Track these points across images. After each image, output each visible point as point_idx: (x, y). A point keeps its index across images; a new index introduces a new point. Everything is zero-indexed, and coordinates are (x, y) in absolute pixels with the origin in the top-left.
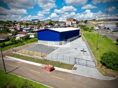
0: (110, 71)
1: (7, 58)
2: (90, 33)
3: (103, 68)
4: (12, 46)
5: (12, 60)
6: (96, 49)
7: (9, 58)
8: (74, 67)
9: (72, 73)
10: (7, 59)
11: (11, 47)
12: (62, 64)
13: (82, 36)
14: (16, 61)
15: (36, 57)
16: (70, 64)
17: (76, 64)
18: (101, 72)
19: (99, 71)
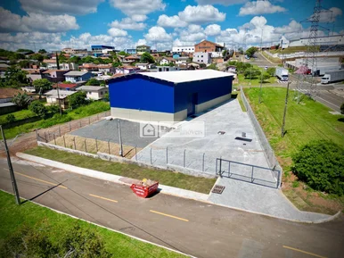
0: (320, 196)
1: (22, 159)
2: (264, 86)
3: (299, 189)
4: (34, 123)
5: (35, 165)
6: (280, 133)
8: (217, 187)
9: (210, 202)
10: (22, 162)
11: (32, 127)
12: (181, 176)
13: (241, 95)
14: (48, 167)
15: (106, 157)
16: (204, 175)
17: (222, 177)
18: (292, 199)
19: (288, 197)
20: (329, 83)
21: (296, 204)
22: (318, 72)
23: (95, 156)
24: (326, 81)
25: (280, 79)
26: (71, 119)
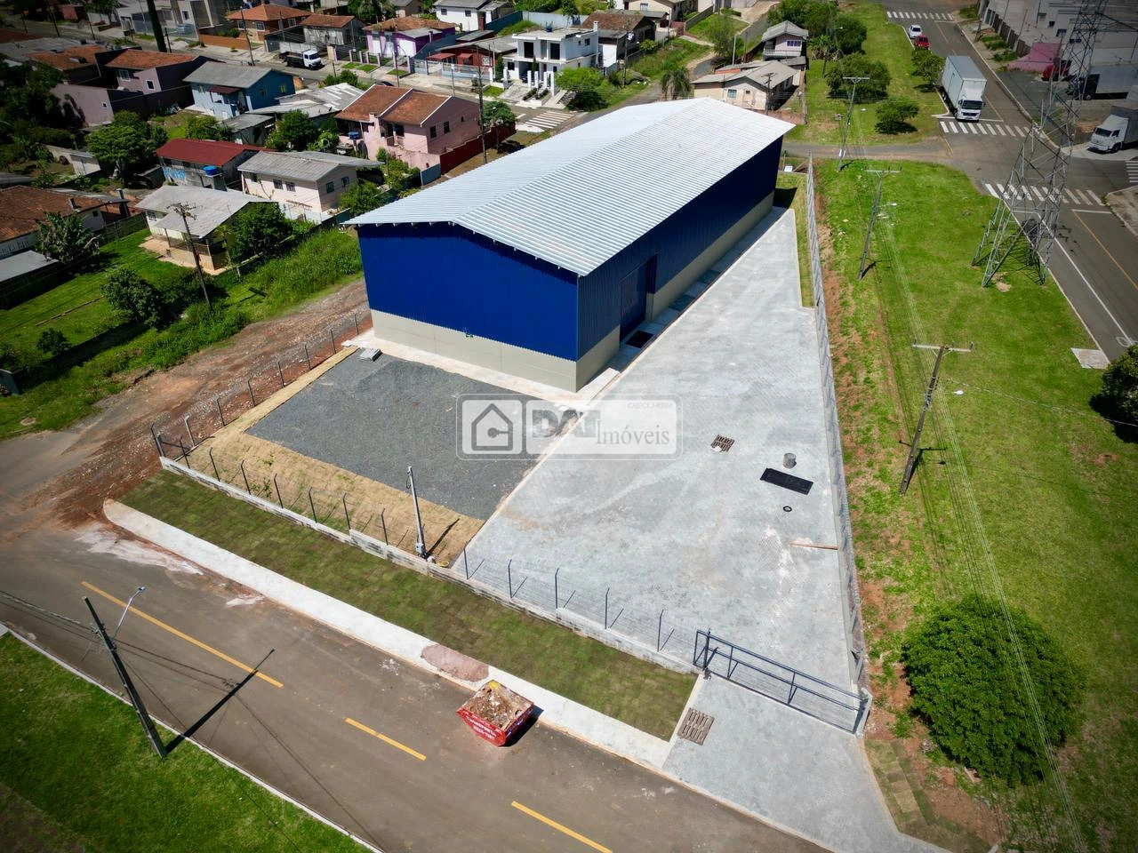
0: (959, 781)
1: (130, 537)
3: (909, 745)
5: (172, 566)
7: (146, 543)
8: (691, 714)
9: (671, 775)
10: (131, 552)
11: (125, 364)
14: (210, 577)
15: (376, 548)
17: (708, 674)
18: (887, 782)
19: (877, 772)
20: (1117, 148)
21: (892, 802)
22: (1093, 81)
23: (343, 537)
24: (1108, 142)
25: (953, 110)
26: (242, 322)
